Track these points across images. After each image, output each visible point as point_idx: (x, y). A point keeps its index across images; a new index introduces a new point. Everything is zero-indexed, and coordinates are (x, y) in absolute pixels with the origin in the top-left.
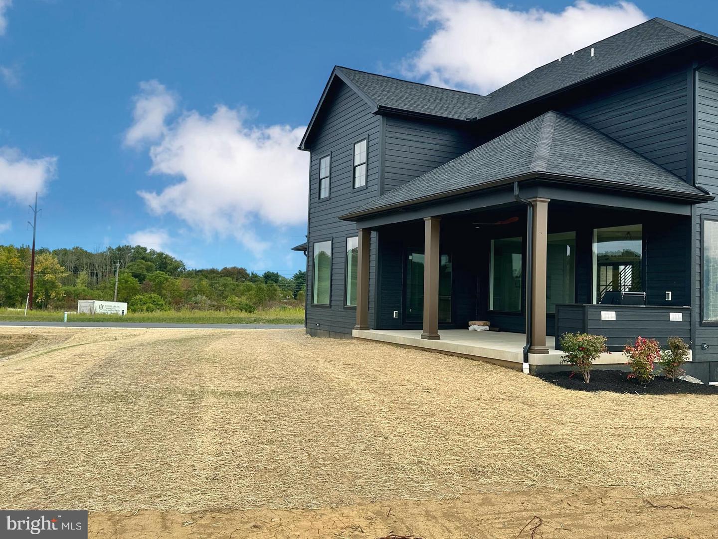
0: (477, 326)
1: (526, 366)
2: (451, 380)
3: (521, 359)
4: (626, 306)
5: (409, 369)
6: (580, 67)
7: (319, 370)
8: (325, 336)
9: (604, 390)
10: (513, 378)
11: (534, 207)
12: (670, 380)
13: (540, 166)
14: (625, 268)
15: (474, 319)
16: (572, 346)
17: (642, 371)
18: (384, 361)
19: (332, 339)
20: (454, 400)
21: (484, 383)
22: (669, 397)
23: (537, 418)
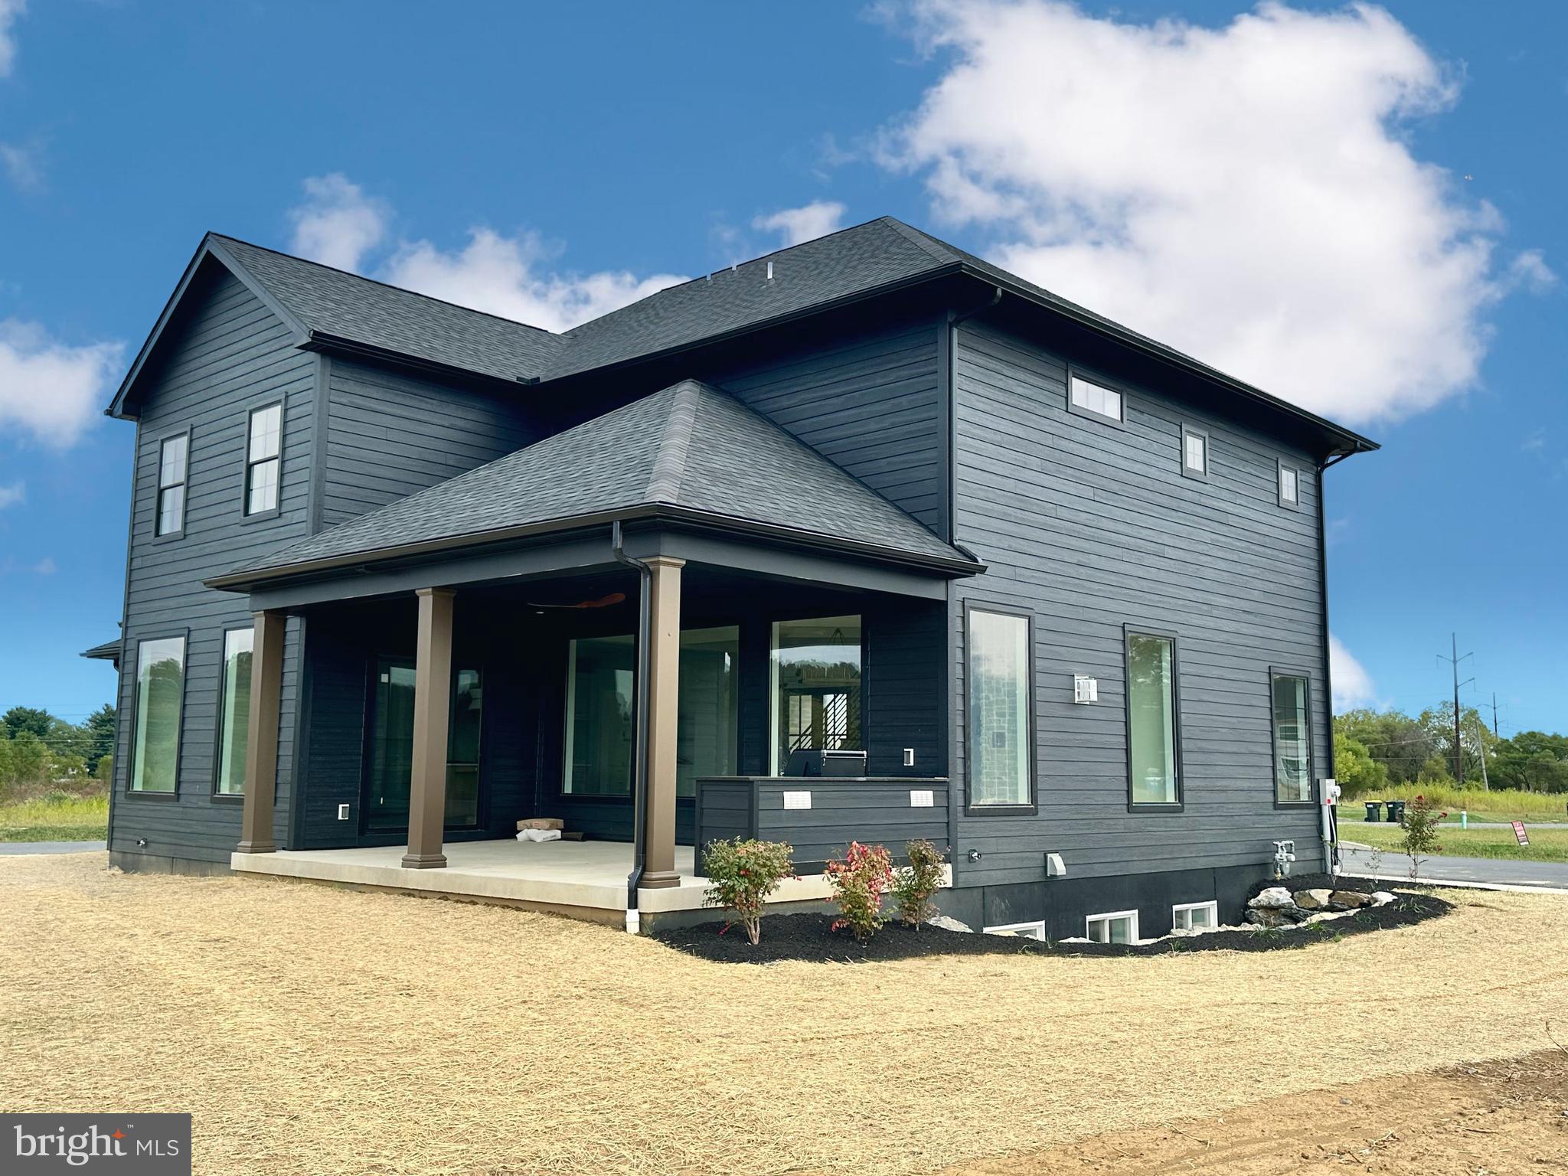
0: (536, 832)
1: (632, 917)
2: (466, 962)
3: (622, 903)
4: (831, 778)
5: (367, 943)
6: (745, 297)
7: (135, 958)
8: (160, 870)
9: (785, 957)
10: (604, 946)
11: (653, 575)
12: (912, 926)
13: (664, 492)
14: (834, 700)
15: (531, 813)
16: (725, 868)
17: (859, 912)
18: (308, 927)
19: (178, 876)
20: (468, 1008)
21: (541, 963)
22: (910, 963)
23: (648, 1034)
